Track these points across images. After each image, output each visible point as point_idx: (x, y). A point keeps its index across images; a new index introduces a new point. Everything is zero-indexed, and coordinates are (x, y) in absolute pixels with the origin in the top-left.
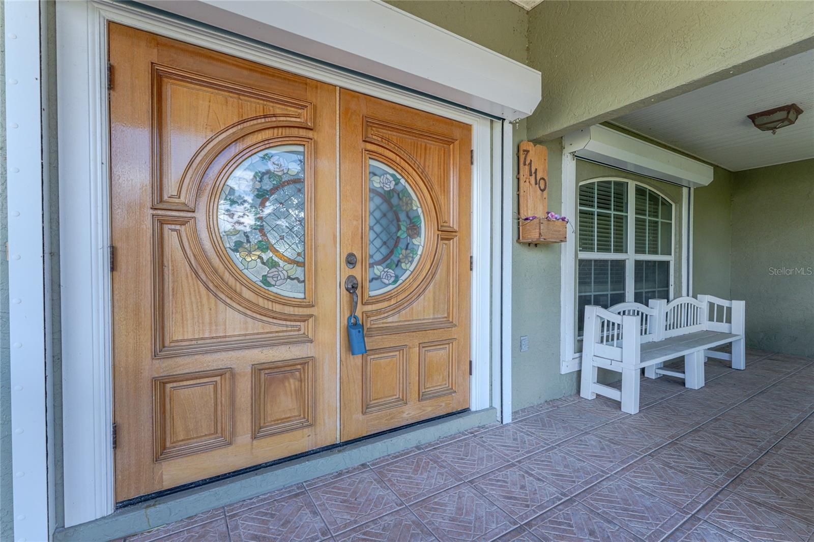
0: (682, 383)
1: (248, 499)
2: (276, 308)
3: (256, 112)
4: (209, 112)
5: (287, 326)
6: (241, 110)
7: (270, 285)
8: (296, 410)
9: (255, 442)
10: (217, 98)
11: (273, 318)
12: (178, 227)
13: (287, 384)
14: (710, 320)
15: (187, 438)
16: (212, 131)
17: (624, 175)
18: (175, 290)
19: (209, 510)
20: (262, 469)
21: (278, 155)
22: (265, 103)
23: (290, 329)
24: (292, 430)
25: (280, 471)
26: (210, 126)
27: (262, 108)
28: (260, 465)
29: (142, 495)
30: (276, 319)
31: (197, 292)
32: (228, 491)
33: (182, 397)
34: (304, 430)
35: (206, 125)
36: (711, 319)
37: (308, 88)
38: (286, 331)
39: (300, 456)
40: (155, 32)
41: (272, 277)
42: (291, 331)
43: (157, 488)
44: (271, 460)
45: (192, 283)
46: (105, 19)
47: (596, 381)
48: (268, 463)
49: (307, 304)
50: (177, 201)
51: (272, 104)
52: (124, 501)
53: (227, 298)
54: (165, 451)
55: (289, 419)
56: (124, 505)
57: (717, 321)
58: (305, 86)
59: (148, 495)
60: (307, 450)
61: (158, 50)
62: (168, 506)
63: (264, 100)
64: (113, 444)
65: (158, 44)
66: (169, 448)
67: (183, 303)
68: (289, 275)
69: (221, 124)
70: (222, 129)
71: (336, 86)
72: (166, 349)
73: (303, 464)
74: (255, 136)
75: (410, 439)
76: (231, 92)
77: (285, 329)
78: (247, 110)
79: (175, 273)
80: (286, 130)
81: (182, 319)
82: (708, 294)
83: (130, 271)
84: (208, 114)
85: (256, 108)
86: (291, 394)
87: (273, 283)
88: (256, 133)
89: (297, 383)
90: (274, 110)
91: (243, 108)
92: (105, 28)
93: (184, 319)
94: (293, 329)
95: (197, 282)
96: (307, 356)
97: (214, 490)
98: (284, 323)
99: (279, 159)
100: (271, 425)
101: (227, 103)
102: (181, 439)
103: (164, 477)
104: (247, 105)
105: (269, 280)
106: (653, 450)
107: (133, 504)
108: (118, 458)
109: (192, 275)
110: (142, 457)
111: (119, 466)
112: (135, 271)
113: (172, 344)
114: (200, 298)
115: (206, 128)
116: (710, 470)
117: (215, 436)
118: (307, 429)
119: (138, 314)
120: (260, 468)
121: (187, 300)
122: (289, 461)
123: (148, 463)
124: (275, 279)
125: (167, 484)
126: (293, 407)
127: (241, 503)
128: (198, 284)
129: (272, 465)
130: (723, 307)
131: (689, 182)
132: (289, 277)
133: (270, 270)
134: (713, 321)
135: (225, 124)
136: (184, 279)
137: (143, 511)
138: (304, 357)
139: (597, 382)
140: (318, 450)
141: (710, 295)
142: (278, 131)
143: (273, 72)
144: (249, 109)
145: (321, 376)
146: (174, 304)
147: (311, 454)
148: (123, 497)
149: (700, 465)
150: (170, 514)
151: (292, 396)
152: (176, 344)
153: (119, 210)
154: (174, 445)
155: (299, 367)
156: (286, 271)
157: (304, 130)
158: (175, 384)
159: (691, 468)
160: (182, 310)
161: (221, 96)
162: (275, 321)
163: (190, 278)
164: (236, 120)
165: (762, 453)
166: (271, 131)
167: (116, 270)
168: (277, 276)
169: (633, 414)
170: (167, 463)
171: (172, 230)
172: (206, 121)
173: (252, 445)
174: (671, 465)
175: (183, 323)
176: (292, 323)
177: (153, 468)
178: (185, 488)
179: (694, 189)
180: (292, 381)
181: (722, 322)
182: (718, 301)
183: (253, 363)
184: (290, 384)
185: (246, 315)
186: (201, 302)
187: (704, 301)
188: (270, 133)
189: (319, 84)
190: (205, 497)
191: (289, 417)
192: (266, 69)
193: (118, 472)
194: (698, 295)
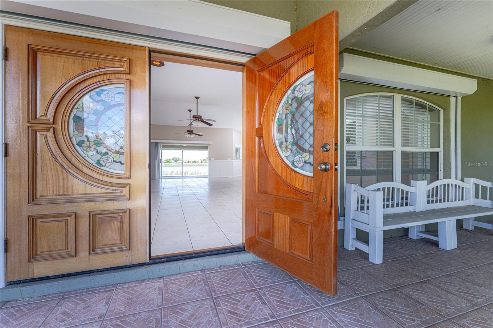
0: (436, 244)
1: (81, 290)
2: (105, 179)
3: (93, 66)
4: (64, 68)
5: (113, 190)
6: (83, 66)
7: (102, 165)
8: (118, 240)
9: (91, 257)
10: (68, 60)
11: (104, 185)
12: (45, 133)
13: (112, 224)
14: (476, 198)
15: (49, 250)
16: (65, 79)
17: (389, 90)
18: (43, 167)
19: (57, 293)
20: (95, 273)
21: (107, 90)
22: (100, 61)
23: (115, 191)
24: (116, 252)
25: (104, 275)
26: (64, 76)
27: (97, 64)
28: (94, 270)
29: (22, 279)
30: (105, 185)
31: (55, 169)
32: (70, 283)
33: (46, 227)
34: (124, 252)
35: (62, 76)
36: (477, 196)
37: (127, 50)
38: (112, 193)
39: (121, 267)
40: (30, 28)
41: (103, 161)
42: (116, 193)
43: (31, 277)
44: (102, 268)
45: (52, 164)
46: (2, 24)
47: (355, 237)
48: (99, 269)
49: (125, 177)
50: (45, 118)
51: (104, 61)
52: (12, 281)
53: (75, 173)
54: (36, 256)
55: (115, 245)
56: (10, 284)
57: (481, 199)
58: (125, 49)
59: (26, 280)
60: (126, 265)
61: (33, 37)
62: (33, 287)
63: (99, 59)
64: (5, 250)
65: (33, 34)
66: (39, 255)
67: (47, 175)
68: (114, 160)
69: (71, 75)
70: (72, 77)
71: (146, 47)
72: (37, 200)
73: (119, 273)
74: (92, 80)
75: (197, 265)
76: (78, 56)
77: (111, 191)
78: (87, 66)
79: (43, 158)
80: (112, 75)
81: (47, 184)
82: (473, 178)
83: (16, 157)
84: (63, 70)
85: (93, 64)
86: (115, 230)
87: (104, 164)
88: (93, 78)
89: (119, 224)
90: (104, 65)
91: (85, 65)
92: (2, 28)
93: (48, 184)
94: (116, 191)
95: (55, 163)
96: (126, 208)
97: (61, 281)
98: (111, 188)
99: (108, 92)
100: (103, 248)
101: (75, 62)
102: (45, 250)
103: (35, 271)
104: (87, 63)
105: (102, 162)
106: (372, 293)
107: (16, 284)
108: (9, 258)
109: (52, 160)
110: (22, 258)
111: (9, 262)
112: (19, 157)
113: (41, 198)
114: (57, 172)
115: (62, 78)
116: (411, 316)
117: (67, 251)
118: (126, 252)
119: (21, 180)
120: (94, 272)
121: (50, 174)
122: (113, 270)
123: (25, 262)
124: (106, 162)
125: (37, 275)
126: (117, 238)
127: (76, 291)
128: (56, 164)
129: (101, 271)
130: (487, 187)
131: (456, 93)
132: (114, 161)
133: (102, 157)
134: (478, 198)
135: (73, 75)
136: (48, 161)
137: (18, 289)
138: (123, 208)
139: (356, 239)
140: (133, 265)
141: (476, 178)
142: (107, 76)
143: (104, 43)
144: (88, 65)
145: (135, 221)
146: (42, 175)
147: (128, 267)
148: (11, 279)
149: (404, 310)
150: (34, 292)
151: (115, 231)
152: (44, 197)
153: (10, 124)
154: (42, 253)
155: (121, 214)
156: (113, 158)
157: (124, 75)
158: (43, 220)
159: (394, 311)
160: (46, 179)
161: (70, 59)
162: (105, 187)
163: (51, 161)
164: (80, 72)
165: (474, 308)
166: (102, 77)
167: (8, 156)
168: (106, 160)
169: (376, 264)
170: (36, 263)
171: (41, 135)
172: (62, 74)
173: (89, 258)
174: (378, 307)
175: (47, 186)
176: (117, 188)
177: (28, 265)
178: (47, 278)
179: (461, 97)
180: (116, 222)
181: (486, 199)
182: (482, 183)
183: (90, 210)
184: (114, 224)
185: (86, 182)
186: (58, 175)
187: (470, 184)
188: (101, 77)
189: (134, 47)
190: (55, 285)
191: (114, 244)
192: (100, 41)
193: (8, 265)
194: (465, 178)
